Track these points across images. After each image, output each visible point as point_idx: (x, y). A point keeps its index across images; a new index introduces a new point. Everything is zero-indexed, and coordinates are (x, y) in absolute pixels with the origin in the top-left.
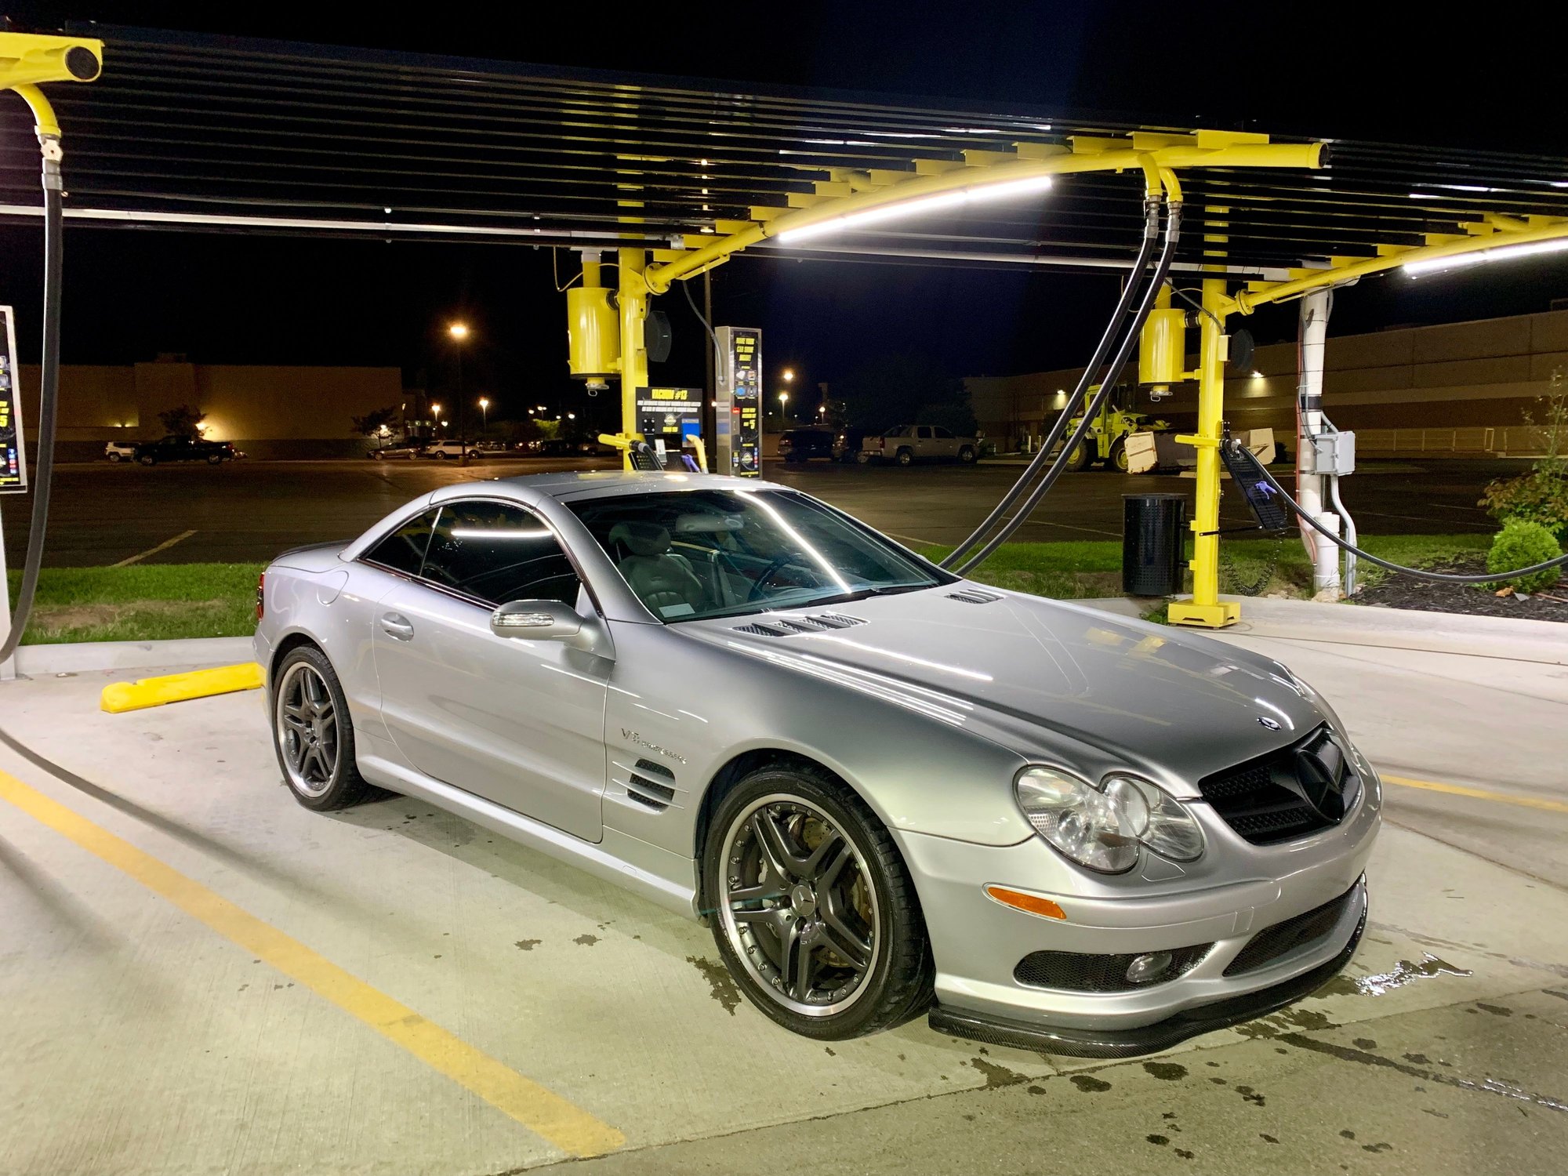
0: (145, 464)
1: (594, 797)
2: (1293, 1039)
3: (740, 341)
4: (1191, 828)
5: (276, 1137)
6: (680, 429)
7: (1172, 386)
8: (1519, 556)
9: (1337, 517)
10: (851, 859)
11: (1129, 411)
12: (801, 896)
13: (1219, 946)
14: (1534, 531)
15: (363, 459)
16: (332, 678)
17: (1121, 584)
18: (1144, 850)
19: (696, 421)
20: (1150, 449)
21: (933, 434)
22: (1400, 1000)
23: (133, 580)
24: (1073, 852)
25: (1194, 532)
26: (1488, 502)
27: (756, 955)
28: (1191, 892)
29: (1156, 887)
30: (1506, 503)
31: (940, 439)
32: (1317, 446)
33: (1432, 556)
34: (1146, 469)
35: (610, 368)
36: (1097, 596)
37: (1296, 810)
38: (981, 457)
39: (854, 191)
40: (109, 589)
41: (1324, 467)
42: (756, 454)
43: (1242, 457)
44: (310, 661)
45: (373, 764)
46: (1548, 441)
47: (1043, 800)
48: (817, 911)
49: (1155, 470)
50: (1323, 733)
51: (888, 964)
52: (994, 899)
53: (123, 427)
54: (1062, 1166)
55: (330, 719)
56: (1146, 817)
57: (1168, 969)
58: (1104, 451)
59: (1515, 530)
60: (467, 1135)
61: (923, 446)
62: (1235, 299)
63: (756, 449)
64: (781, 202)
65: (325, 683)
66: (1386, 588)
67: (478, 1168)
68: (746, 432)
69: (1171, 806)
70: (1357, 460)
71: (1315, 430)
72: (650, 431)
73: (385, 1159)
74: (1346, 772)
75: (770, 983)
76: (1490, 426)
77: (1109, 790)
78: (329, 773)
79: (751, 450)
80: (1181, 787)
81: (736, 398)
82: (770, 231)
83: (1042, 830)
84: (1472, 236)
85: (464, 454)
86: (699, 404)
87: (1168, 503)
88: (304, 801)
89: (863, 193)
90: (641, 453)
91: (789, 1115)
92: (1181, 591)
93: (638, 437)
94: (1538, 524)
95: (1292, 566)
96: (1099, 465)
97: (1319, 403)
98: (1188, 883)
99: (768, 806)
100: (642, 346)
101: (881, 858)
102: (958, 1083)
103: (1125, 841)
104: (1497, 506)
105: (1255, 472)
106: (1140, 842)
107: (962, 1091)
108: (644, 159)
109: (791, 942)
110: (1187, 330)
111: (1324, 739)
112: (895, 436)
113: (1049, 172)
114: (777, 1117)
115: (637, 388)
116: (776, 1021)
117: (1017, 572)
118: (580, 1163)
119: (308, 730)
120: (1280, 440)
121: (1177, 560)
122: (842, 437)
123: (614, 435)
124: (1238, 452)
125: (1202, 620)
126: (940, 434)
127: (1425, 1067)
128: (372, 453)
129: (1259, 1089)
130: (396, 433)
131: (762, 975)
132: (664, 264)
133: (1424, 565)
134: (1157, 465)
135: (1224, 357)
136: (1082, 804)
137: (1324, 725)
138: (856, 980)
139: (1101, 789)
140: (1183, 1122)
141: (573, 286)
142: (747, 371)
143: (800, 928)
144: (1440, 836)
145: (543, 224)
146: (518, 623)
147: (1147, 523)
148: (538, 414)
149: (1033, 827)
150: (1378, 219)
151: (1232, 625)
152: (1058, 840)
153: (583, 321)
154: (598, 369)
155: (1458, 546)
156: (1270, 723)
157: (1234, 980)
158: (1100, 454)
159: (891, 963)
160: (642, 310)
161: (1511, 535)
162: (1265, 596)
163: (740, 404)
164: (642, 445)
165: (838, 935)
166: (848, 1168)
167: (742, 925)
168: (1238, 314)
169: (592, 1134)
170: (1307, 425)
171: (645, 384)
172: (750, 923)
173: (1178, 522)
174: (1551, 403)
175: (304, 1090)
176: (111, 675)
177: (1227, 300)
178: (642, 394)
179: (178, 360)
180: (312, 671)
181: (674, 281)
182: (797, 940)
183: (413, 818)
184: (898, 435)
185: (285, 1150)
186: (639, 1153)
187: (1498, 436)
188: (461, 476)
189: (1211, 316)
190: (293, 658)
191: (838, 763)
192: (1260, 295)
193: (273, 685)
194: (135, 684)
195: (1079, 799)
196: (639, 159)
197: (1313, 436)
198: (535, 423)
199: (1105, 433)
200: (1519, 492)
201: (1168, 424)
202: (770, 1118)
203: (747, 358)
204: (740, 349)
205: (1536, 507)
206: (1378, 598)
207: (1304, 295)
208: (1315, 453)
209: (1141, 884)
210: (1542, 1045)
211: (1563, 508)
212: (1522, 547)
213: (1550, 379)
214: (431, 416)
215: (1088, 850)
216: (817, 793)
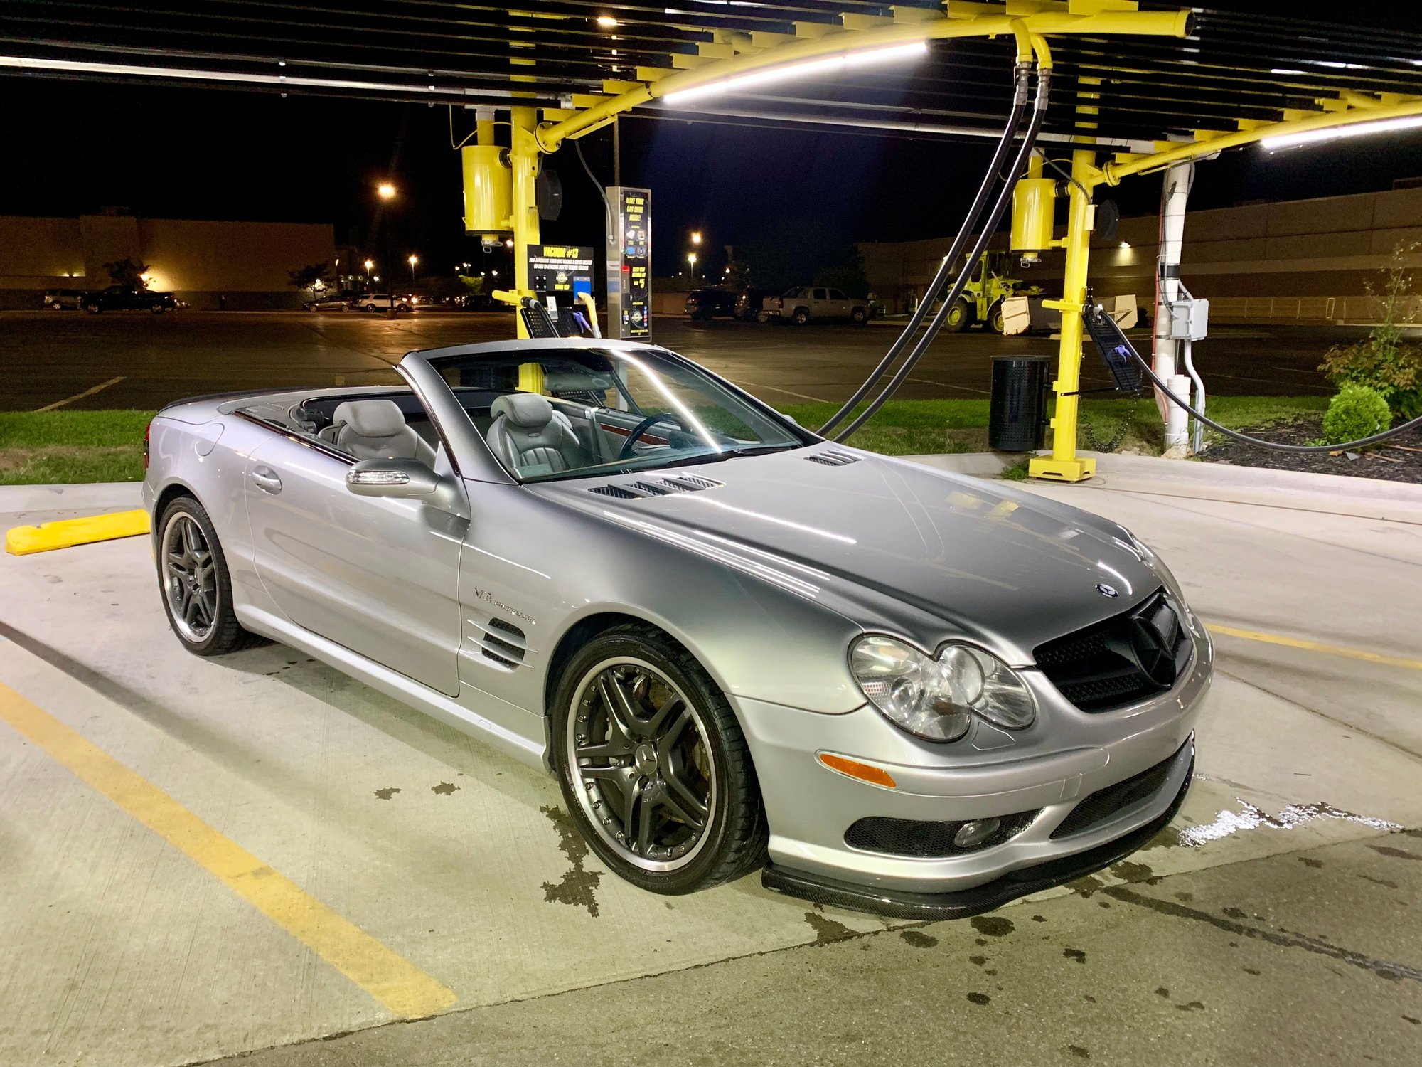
0: (92, 312)
1: (451, 654)
2: (1116, 892)
3: (630, 200)
4: (1024, 697)
5: (105, 998)
6: (572, 286)
7: (1041, 253)
8: (1352, 418)
9: (1188, 380)
10: (691, 722)
11: (1006, 277)
12: (644, 755)
13: (1048, 811)
14: (1367, 395)
15: (298, 310)
16: (210, 528)
17: (987, 441)
18: (976, 719)
19: (588, 279)
20: (1025, 313)
21: (828, 296)
22: (1219, 852)
23: (46, 426)
24: (906, 720)
25: (1056, 392)
26: (1327, 368)
27: (601, 809)
28: (1019, 761)
29: (984, 757)
30: (1344, 368)
31: (834, 301)
32: (1173, 313)
33: (1273, 416)
34: (1019, 332)
35: (503, 225)
36: (965, 451)
37: (1129, 676)
38: (872, 317)
39: (736, 53)
40: (22, 433)
41: (1179, 333)
42: (645, 312)
43: (1103, 322)
44: (190, 511)
45: (250, 612)
46: (1385, 310)
47: (877, 668)
48: (659, 769)
49: (1028, 332)
50: (1160, 597)
51: (723, 825)
52: (825, 766)
53: (71, 276)
54: (883, 1027)
55: (209, 567)
56: (980, 684)
57: (997, 832)
58: (982, 314)
59: (1351, 393)
60: (298, 996)
61: (819, 307)
62: (1102, 170)
63: (646, 308)
64: (666, 63)
65: (203, 533)
66: (1230, 446)
67: (304, 1031)
68: (635, 290)
69: (1006, 675)
70: (1210, 325)
71: (1172, 296)
72: (541, 288)
73: (211, 1022)
74: (1179, 635)
75: (614, 838)
76: (1332, 296)
77: (946, 657)
78: (211, 620)
79: (640, 309)
80: (1015, 655)
81: (625, 256)
82: (656, 92)
83: (874, 699)
84: (1327, 112)
85: (392, 307)
86: (590, 262)
87: (1033, 365)
88: (189, 646)
89: (746, 56)
90: (532, 310)
91: (620, 973)
92: (1042, 447)
93: (530, 294)
94: (1372, 388)
95: (1146, 425)
96: (978, 326)
97: (1177, 272)
98: (1015, 752)
99: (612, 668)
100: (533, 204)
101: (718, 723)
102: (790, 939)
103: (958, 709)
104: (1335, 371)
105: (1115, 337)
106: (972, 711)
107: (794, 947)
108: (534, 16)
109: (633, 800)
110: (1056, 199)
111: (1160, 603)
112: (792, 297)
113: (925, 37)
114: (610, 975)
115: (528, 245)
116: (619, 874)
117: (892, 428)
118: (407, 1025)
119: (191, 578)
120: (1142, 306)
121: (1039, 420)
122: (744, 297)
123: (508, 291)
124: (1100, 317)
125: (1060, 475)
126: (834, 296)
127: (1241, 921)
128: (307, 305)
129: (1080, 945)
130: (330, 286)
131: (606, 829)
132: (555, 123)
133: (1266, 425)
134: (1030, 327)
135: (1090, 226)
136: (916, 671)
137: (1161, 590)
138: (694, 838)
139: (936, 657)
140: (1004, 979)
141: (467, 144)
142: (636, 231)
143: (642, 786)
144: (1266, 686)
145: (437, 82)
146: (375, 481)
147: (1013, 383)
148: (463, 271)
149: (865, 696)
150: (1241, 93)
151: (1088, 479)
152: (890, 708)
153: (477, 180)
154: (492, 226)
155: (1297, 407)
156: (1108, 590)
157: (1061, 842)
158: (979, 317)
159: (726, 824)
160: (533, 168)
161: (1346, 399)
162: (1119, 452)
163: (629, 263)
164: (533, 302)
165: (678, 795)
166: (673, 1030)
167: (588, 780)
168: (1104, 185)
169: (423, 994)
170: (1165, 293)
171: (538, 243)
172: (597, 780)
173: (1041, 383)
174: (1391, 274)
175: (142, 947)
176: (22, 517)
177: (1096, 171)
178: (534, 251)
179: (120, 213)
180: (192, 521)
181: (564, 140)
182: (639, 798)
183: (294, 663)
184: (795, 297)
185: (112, 1013)
186: (468, 1014)
187: (1339, 307)
188: (387, 328)
189: (1079, 186)
190: (174, 507)
191: (678, 629)
192: (1128, 167)
193: (157, 532)
194: (39, 527)
195: (914, 666)
196: (530, 15)
197: (1170, 303)
198: (461, 278)
199: (984, 297)
200: (1356, 358)
201: (1041, 290)
202: (602, 976)
203: (636, 218)
204: (630, 209)
205: (1370, 374)
206: (1222, 455)
207: (1168, 167)
208: (1171, 319)
209: (971, 753)
210: (1351, 899)
211: (1394, 373)
212: (1355, 410)
213: (1392, 252)
214: (363, 272)
215: (920, 719)
216: (660, 657)
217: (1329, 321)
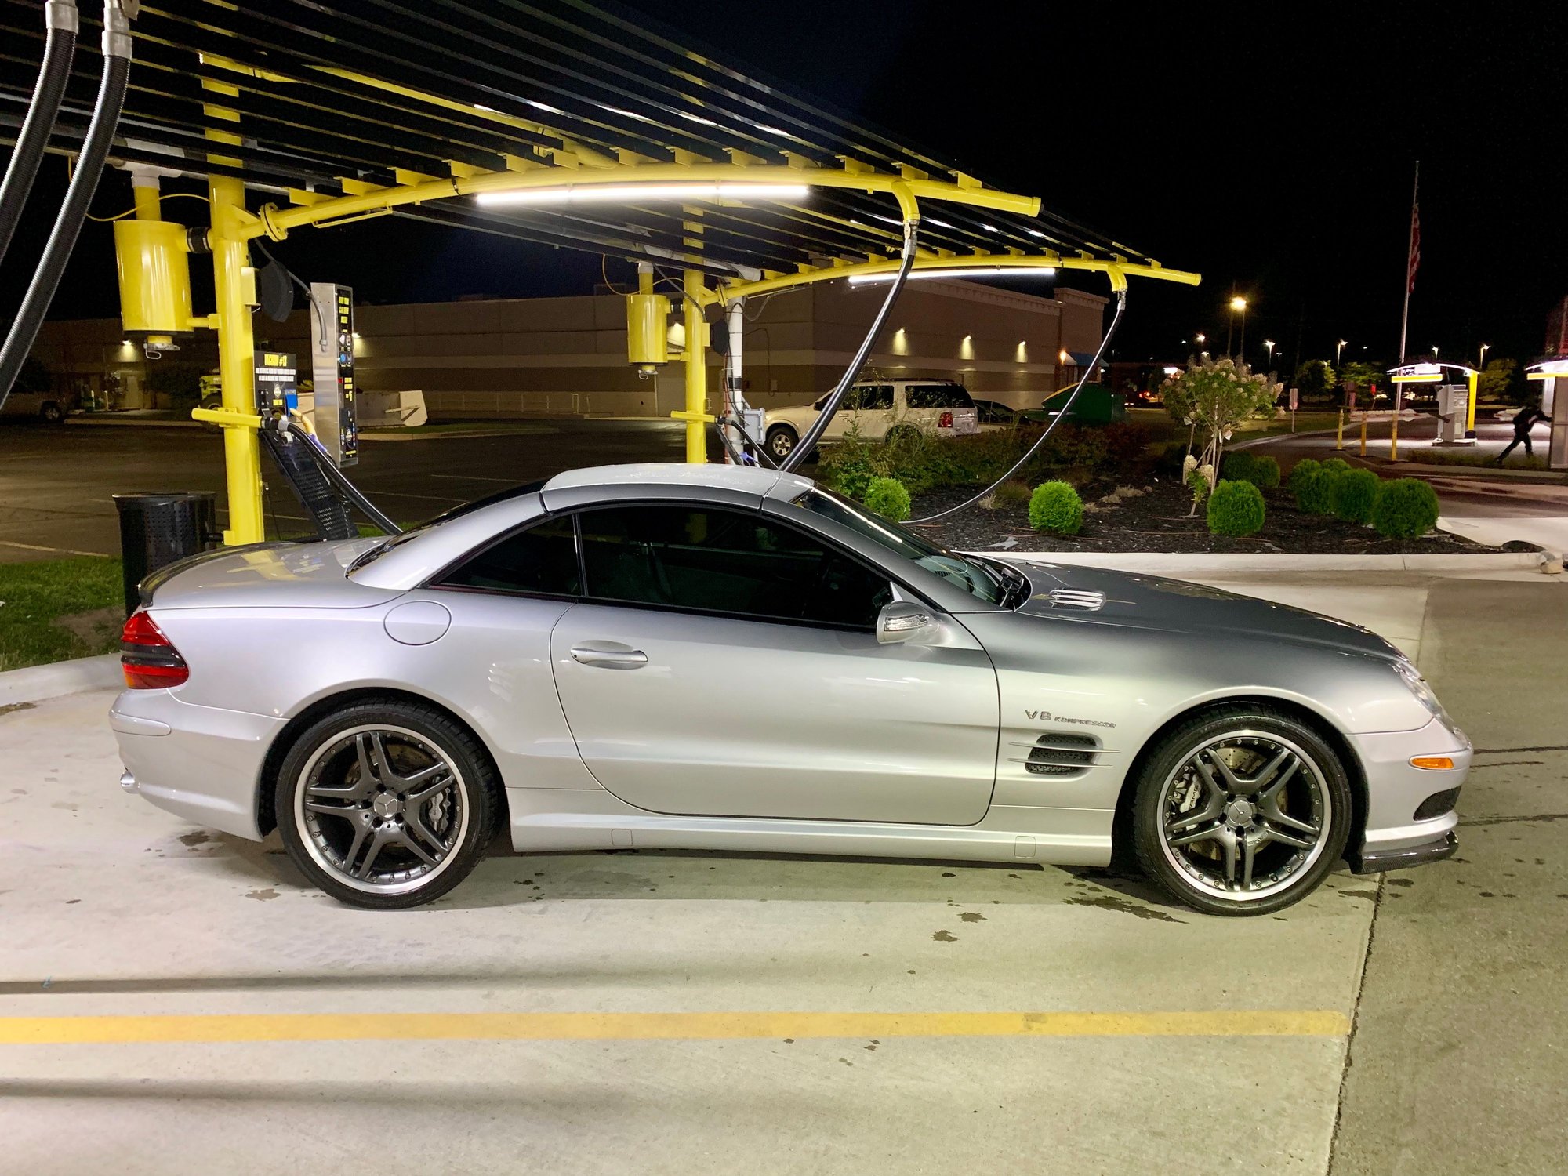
217: (576, 415)
